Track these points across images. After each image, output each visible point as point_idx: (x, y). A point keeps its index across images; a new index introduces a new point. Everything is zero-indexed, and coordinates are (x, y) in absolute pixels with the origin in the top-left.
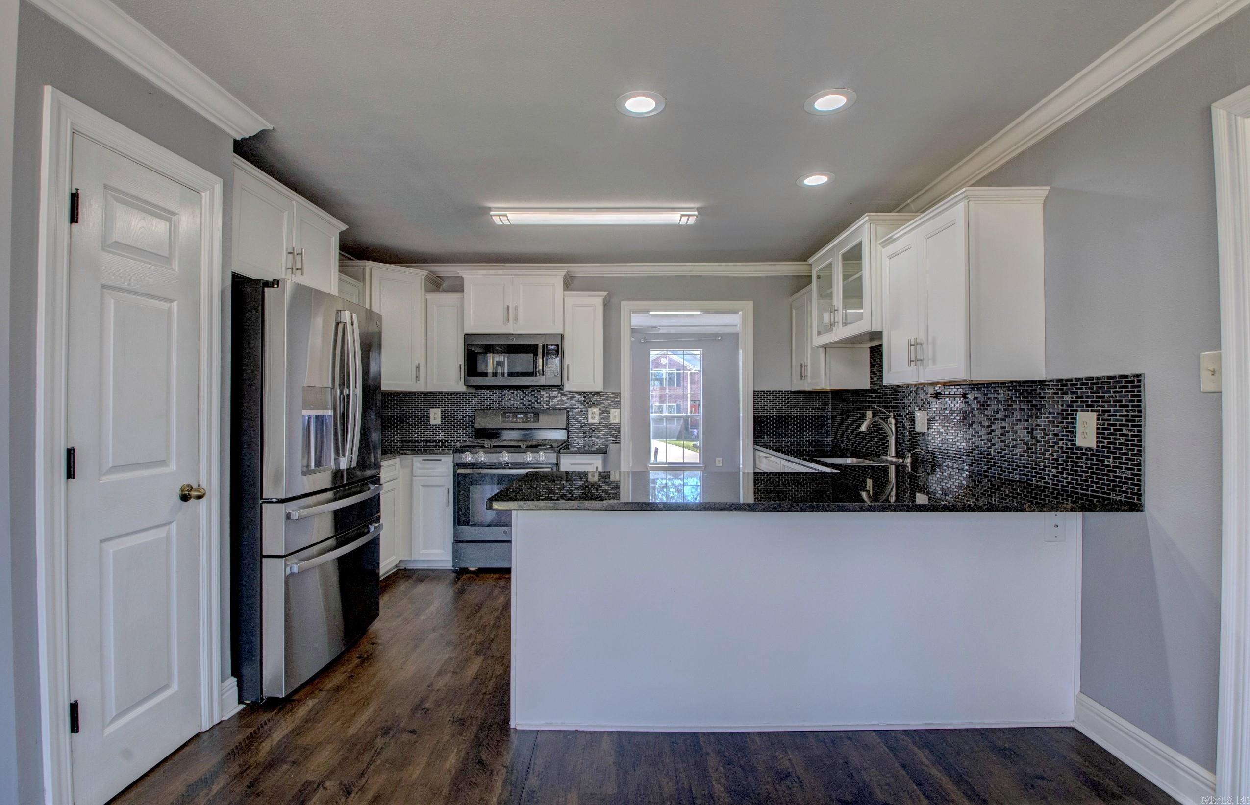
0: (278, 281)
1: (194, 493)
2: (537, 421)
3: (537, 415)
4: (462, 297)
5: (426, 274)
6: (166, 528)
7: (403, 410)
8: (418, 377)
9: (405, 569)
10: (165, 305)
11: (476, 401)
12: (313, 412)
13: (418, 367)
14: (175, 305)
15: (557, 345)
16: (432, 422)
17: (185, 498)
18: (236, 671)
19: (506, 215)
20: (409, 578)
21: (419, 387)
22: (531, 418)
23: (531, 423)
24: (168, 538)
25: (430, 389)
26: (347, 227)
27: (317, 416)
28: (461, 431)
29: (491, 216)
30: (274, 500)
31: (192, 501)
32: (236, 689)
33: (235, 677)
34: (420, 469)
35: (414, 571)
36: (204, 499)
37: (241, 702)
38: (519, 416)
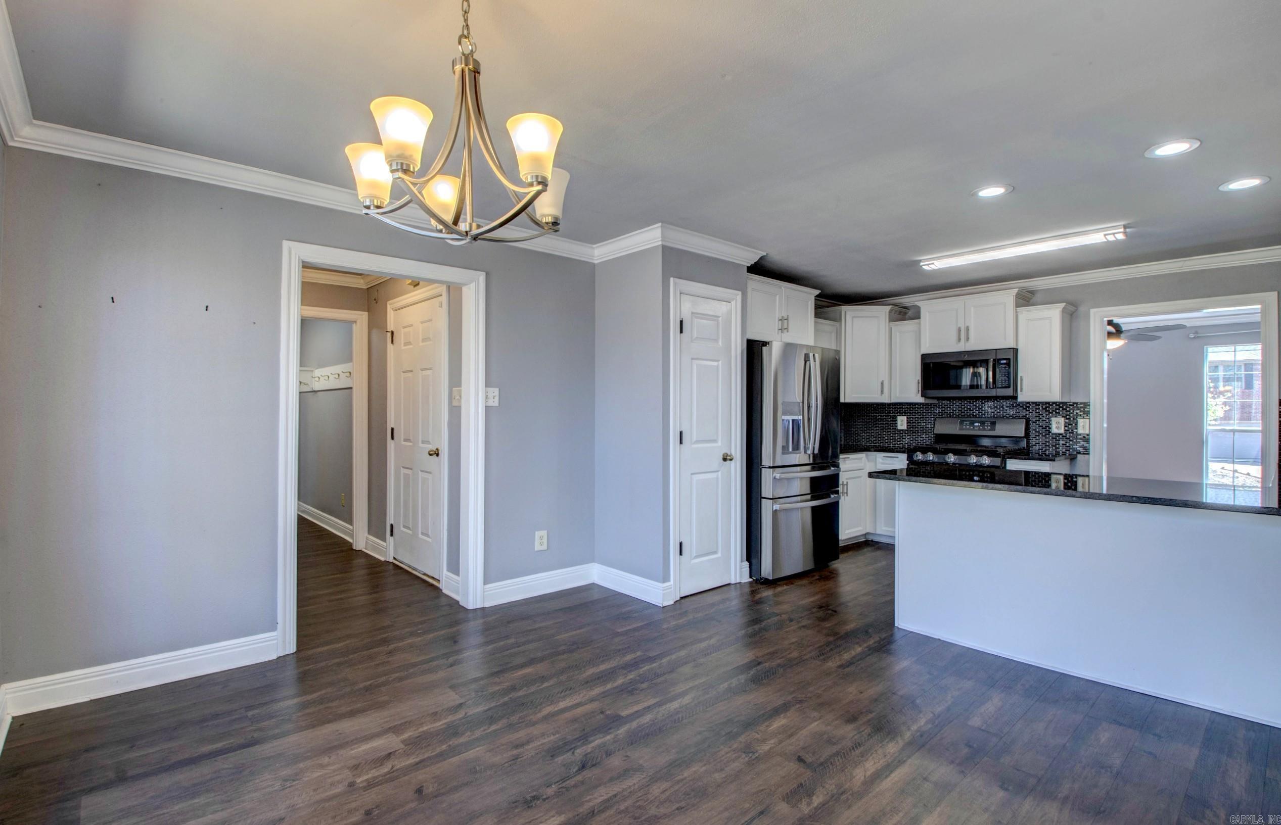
0: (769, 342)
1: (728, 458)
2: (993, 429)
3: (993, 424)
4: (920, 323)
5: (890, 308)
6: (717, 473)
7: (876, 417)
8: (882, 392)
9: (872, 541)
10: (715, 364)
11: (937, 411)
12: (790, 418)
13: (882, 383)
14: (720, 362)
15: (1009, 359)
16: (899, 427)
17: (725, 460)
18: (749, 559)
19: (933, 264)
20: (873, 546)
21: (885, 399)
22: (987, 426)
23: (987, 430)
24: (717, 478)
25: (893, 401)
26: (820, 291)
27: (793, 421)
28: (924, 436)
29: (921, 266)
30: (767, 467)
31: (728, 462)
32: (748, 569)
33: (748, 562)
34: (882, 463)
35: (878, 543)
36: (733, 461)
37: (751, 577)
38: (976, 424)
